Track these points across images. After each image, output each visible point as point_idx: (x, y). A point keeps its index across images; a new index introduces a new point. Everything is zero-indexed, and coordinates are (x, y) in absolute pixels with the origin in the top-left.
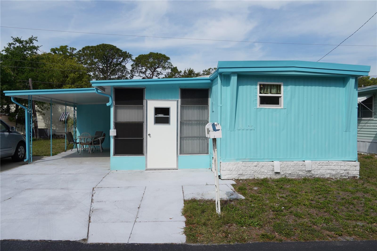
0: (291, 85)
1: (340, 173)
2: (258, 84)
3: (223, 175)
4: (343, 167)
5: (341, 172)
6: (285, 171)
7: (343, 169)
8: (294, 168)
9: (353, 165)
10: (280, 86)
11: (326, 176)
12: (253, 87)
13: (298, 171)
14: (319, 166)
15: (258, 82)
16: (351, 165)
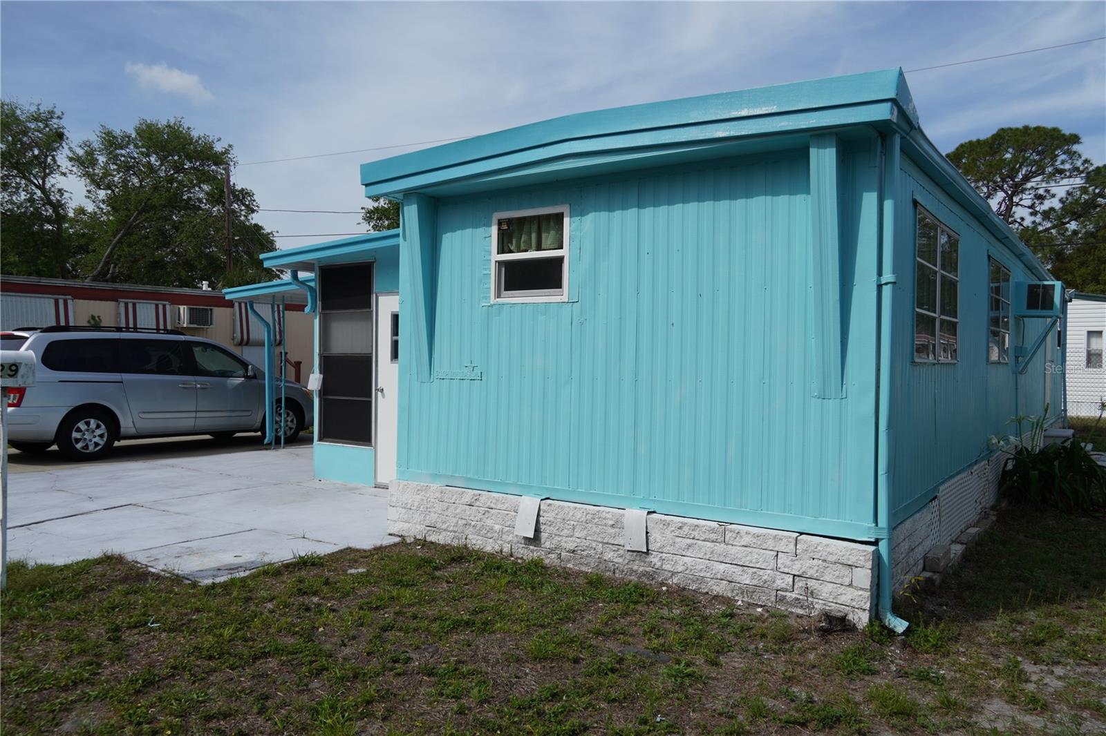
0: (595, 211)
1: (775, 585)
2: (495, 221)
3: (391, 520)
4: (788, 563)
5: (779, 583)
6: (556, 538)
7: (786, 570)
8: (585, 532)
9: (834, 558)
10: (559, 218)
11: (714, 587)
12: (480, 231)
13: (601, 545)
14: (680, 539)
15: (493, 213)
16: (829, 559)
